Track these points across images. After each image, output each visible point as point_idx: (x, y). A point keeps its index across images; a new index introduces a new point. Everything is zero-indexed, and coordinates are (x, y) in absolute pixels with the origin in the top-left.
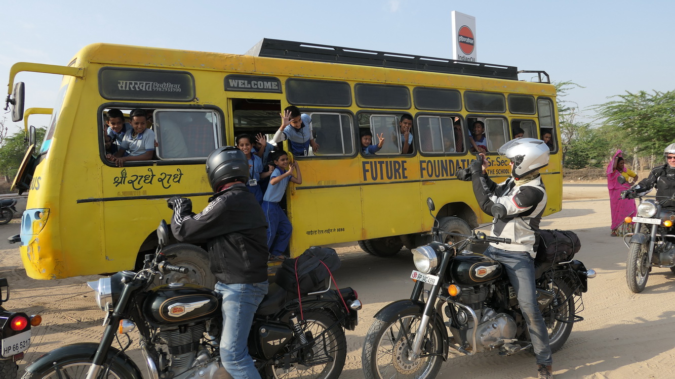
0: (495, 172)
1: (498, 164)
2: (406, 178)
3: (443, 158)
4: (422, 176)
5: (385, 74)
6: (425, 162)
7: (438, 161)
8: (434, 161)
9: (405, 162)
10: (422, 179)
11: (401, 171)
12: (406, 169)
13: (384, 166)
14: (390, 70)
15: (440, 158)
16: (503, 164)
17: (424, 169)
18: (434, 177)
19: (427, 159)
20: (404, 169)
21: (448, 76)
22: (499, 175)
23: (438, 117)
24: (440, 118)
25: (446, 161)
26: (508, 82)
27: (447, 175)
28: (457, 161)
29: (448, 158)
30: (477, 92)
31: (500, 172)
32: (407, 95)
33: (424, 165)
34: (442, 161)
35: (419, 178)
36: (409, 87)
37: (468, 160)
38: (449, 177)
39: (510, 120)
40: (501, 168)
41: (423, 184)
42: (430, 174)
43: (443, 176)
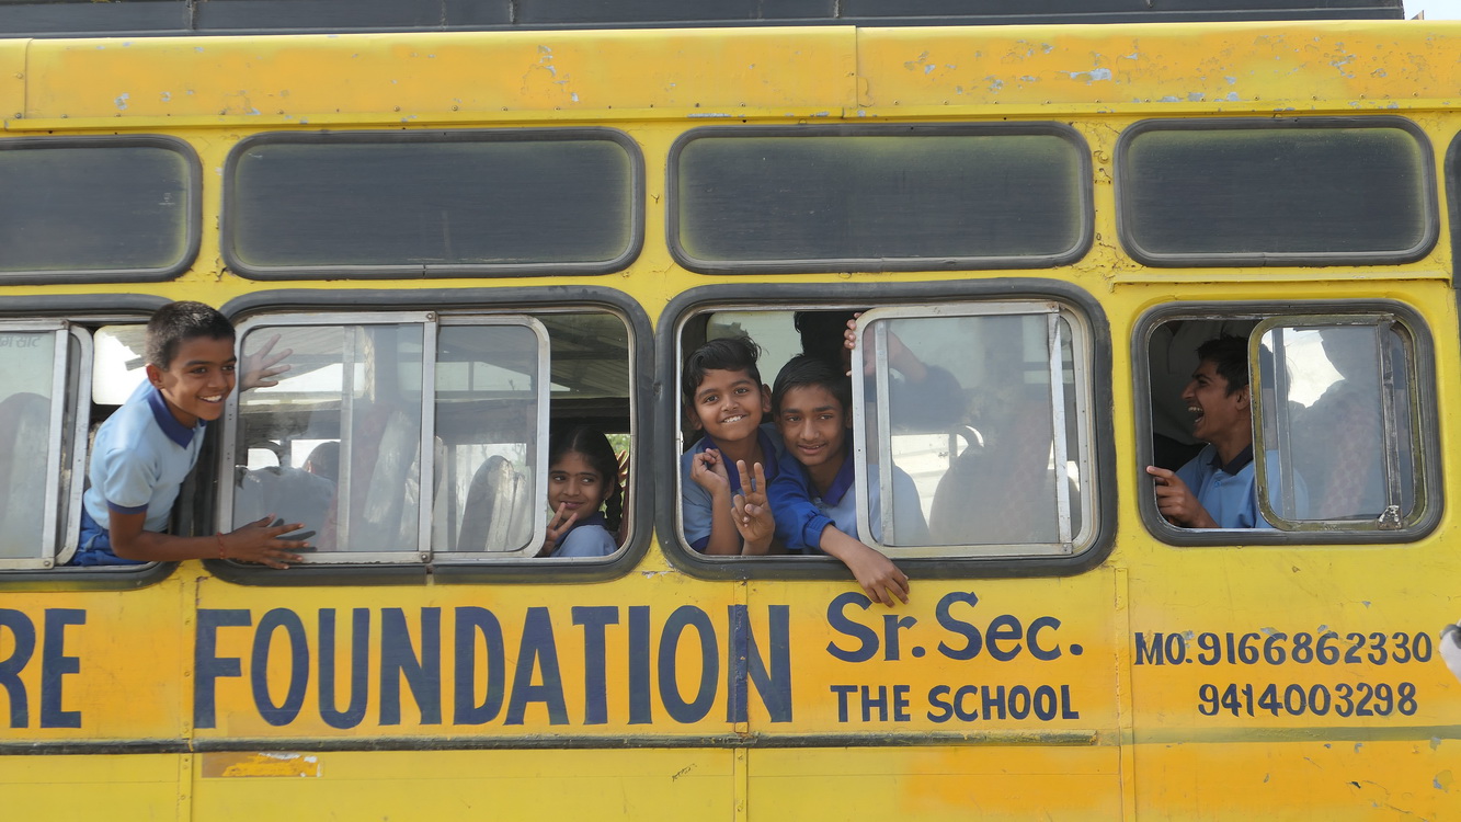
0: (918, 707)
1: (959, 642)
2: (73, 720)
3: (411, 600)
4: (204, 710)
5: (24, 77)
6: (241, 618)
7: (361, 617)
8: (327, 618)
9: (78, 617)
10: (206, 735)
11: (32, 676)
12: (73, 665)
14: (70, 51)
15: (376, 599)
16: (1004, 646)
17: (231, 667)
18: (309, 723)
19: (260, 600)
20: (59, 665)
21: (541, 48)
22: (954, 726)
23: (420, 316)
24: (431, 328)
25: (431, 617)
26: (1136, 42)
27: (431, 714)
28: (538, 621)
29: (450, 599)
30: (802, 130)
31: (972, 703)
32: (175, 187)
33: (233, 643)
34: (394, 618)
35: (177, 723)
36: (197, 142)
37: (640, 616)
38: (448, 729)
39: (1123, 314)
40: (985, 671)
41: (212, 772)
42: (279, 696)
43: (390, 714)
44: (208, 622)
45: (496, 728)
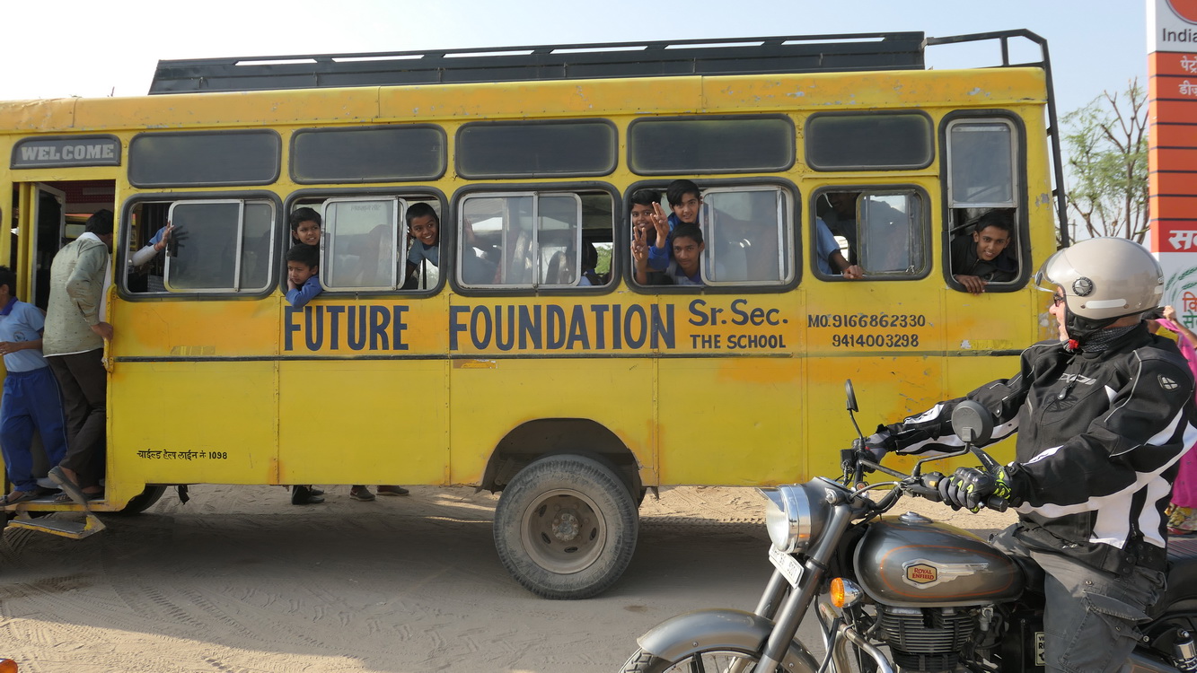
0: (724, 343)
1: (740, 318)
2: (405, 347)
3: (529, 302)
4: (453, 343)
5: (378, 101)
6: (466, 309)
7: (511, 309)
8: (498, 309)
9: (406, 309)
10: (454, 353)
11: (389, 330)
12: (404, 327)
13: (343, 318)
14: (395, 91)
15: (517, 302)
16: (757, 320)
17: (463, 328)
18: (492, 348)
19: (474, 302)
20: (399, 327)
21: (577, 86)
22: (737, 350)
23: (531, 193)
24: (536, 198)
25: (537, 309)
26: (814, 80)
27: (538, 345)
28: (578, 311)
29: (544, 302)
30: (680, 118)
31: (744, 342)
32: (437, 144)
33: (463, 318)
34: (523, 309)
35: (443, 348)
36: (445, 126)
37: (617, 308)
38: (544, 351)
39: (806, 191)
40: (750, 329)
41: (457, 366)
42: (481, 339)
43: (523, 345)
44: (454, 311)
45: (563, 350)
